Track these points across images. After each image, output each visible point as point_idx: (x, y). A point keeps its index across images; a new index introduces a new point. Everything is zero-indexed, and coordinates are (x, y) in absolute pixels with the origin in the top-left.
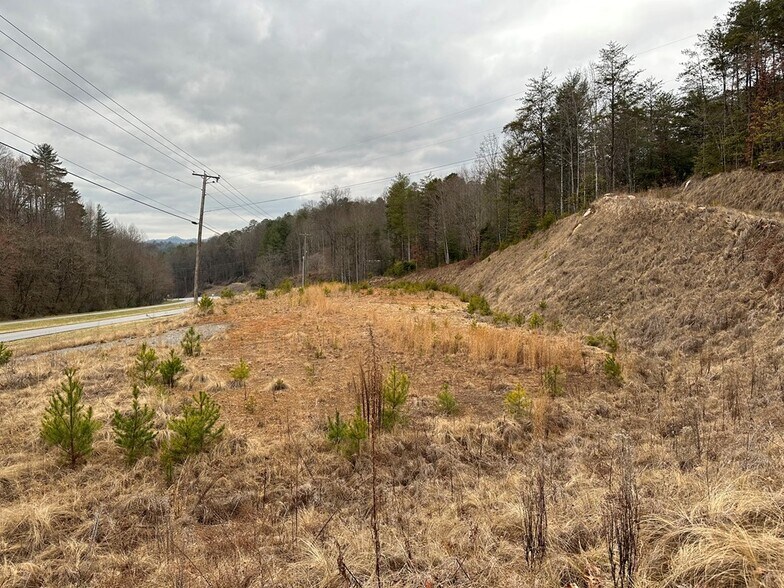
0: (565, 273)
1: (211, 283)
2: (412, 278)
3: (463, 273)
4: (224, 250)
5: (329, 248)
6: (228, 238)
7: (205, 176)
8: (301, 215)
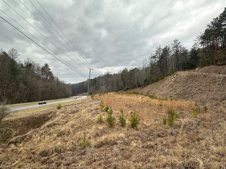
0: (174, 89)
1: (79, 93)
2: (129, 91)
3: (142, 90)
4: (81, 86)
5: (106, 85)
6: (83, 83)
7: (90, 69)
8: (99, 77)
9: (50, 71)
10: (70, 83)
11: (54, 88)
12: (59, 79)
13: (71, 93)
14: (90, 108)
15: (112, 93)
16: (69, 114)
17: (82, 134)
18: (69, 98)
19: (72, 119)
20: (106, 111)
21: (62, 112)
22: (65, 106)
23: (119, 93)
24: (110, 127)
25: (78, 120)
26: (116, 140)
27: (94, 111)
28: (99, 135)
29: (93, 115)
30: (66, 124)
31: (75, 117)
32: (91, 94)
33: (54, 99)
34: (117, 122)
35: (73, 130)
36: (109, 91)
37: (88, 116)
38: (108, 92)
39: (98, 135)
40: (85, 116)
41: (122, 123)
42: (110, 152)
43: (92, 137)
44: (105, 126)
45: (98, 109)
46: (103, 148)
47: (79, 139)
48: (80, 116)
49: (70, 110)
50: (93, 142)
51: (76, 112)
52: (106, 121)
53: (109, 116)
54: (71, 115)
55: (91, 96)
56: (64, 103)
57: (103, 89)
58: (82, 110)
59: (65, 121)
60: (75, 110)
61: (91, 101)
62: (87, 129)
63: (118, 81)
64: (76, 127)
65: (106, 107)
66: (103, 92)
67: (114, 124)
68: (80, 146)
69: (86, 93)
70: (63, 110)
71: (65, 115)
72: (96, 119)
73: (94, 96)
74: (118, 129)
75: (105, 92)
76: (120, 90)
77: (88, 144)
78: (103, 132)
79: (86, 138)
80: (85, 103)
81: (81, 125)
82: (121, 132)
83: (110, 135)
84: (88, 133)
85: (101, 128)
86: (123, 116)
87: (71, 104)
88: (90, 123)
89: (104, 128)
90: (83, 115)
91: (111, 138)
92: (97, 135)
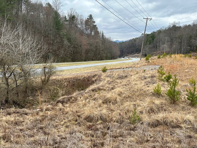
1: (128, 54)
4: (133, 44)
5: (169, 43)
6: (134, 40)
7: (147, 19)
8: (160, 32)
9: (95, 24)
10: (117, 40)
11: (99, 46)
12: (104, 34)
13: (119, 53)
14: (143, 74)
15: (178, 56)
16: (116, 79)
17: (132, 106)
18: (116, 59)
19: (119, 85)
20: (167, 81)
21: (108, 77)
22: (111, 69)
23: (190, 56)
24: (171, 103)
25: (127, 87)
26: (179, 122)
27: (149, 79)
28: (155, 111)
29: (147, 84)
30: (113, 91)
31: (123, 84)
32: (145, 55)
33: (98, 60)
34: (183, 98)
35: (120, 99)
36: (174, 53)
37: (141, 85)
38: (171, 54)
39: (153, 111)
40: (135, 84)
41: (192, 101)
42: (169, 135)
43: (144, 111)
44: (164, 101)
45: (155, 77)
46: (159, 129)
47: (128, 111)
48: (130, 83)
49: (117, 74)
50: (146, 118)
51: (124, 78)
52: (166, 94)
53: (171, 88)
54: (118, 81)
55: (145, 58)
56: (110, 66)
57: (163, 49)
58: (132, 77)
59: (111, 86)
60: (124, 75)
61: (145, 65)
62: (138, 101)
63: (191, 37)
64: (124, 96)
65: (167, 75)
66: (165, 53)
67: (178, 100)
68: (128, 119)
69: (139, 54)
70: (109, 74)
71: (111, 80)
72: (151, 90)
73: (150, 59)
74: (183, 107)
75: (168, 53)
76: (193, 51)
77: (138, 119)
78: (160, 109)
79: (136, 111)
80: (137, 68)
81: (131, 95)
82: (189, 113)
83: (171, 115)
84: (139, 106)
85: (157, 102)
86: (194, 90)
87: (119, 67)
88: (143, 95)
89: (162, 103)
90: (134, 83)
91: (172, 118)
92: (151, 111)
